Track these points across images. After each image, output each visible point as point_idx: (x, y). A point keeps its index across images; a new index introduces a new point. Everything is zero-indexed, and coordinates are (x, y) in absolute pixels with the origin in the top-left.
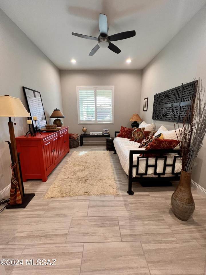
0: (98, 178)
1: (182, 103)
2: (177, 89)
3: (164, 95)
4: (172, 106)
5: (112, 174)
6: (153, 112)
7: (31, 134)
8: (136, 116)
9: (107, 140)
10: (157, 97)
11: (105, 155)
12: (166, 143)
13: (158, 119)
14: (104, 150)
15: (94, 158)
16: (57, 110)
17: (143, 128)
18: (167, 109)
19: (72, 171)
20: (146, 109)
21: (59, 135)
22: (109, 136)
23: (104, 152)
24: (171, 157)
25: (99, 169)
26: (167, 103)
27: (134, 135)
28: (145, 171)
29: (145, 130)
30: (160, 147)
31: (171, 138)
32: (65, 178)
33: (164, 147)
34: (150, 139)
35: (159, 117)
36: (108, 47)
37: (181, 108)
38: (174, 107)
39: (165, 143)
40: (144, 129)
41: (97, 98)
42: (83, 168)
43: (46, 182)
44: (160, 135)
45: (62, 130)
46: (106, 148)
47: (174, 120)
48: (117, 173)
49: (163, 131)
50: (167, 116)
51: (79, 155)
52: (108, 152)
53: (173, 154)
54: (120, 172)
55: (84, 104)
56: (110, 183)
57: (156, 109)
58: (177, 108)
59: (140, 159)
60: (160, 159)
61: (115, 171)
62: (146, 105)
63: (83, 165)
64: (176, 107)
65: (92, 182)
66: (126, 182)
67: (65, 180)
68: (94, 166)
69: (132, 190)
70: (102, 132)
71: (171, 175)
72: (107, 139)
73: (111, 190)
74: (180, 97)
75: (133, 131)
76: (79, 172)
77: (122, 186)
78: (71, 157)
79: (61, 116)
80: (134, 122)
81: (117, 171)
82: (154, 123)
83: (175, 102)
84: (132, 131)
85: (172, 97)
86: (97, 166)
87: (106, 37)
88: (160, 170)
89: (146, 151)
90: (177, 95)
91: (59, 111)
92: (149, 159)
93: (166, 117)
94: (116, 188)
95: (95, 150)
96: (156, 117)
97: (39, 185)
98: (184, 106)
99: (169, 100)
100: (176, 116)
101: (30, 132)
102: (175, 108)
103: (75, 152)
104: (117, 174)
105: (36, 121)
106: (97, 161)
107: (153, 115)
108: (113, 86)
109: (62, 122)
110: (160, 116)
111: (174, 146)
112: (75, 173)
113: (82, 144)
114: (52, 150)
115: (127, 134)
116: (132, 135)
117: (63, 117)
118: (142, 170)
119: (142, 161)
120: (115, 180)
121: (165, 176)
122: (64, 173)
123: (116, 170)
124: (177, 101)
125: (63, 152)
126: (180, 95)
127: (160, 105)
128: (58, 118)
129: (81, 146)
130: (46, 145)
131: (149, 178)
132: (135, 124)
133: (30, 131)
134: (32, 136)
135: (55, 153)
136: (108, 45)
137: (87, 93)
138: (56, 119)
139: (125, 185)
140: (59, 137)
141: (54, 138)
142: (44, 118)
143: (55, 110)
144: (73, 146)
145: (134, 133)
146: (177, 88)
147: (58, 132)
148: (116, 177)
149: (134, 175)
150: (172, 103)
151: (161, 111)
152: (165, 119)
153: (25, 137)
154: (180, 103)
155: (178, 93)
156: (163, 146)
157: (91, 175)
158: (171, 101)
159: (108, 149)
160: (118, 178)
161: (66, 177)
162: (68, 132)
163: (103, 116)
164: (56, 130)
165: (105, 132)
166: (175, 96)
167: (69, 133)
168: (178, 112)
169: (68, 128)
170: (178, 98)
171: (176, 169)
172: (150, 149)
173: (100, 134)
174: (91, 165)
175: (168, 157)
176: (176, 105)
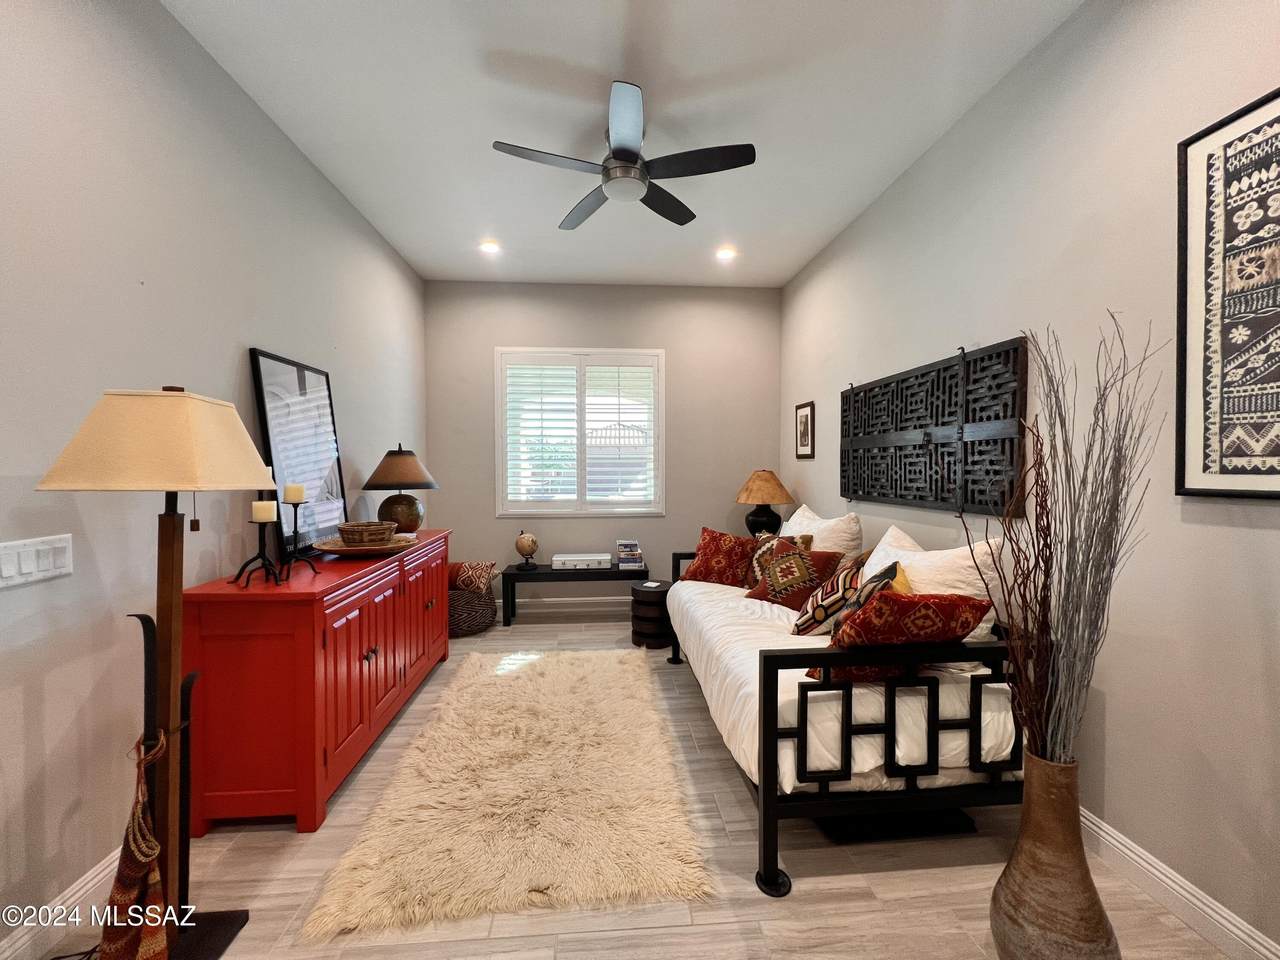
0: (595, 804)
1: (968, 428)
2: (939, 370)
3: (883, 394)
4: (929, 442)
5: (669, 776)
6: (842, 465)
7: (263, 569)
8: (766, 480)
9: (635, 592)
10: (852, 399)
11: (625, 671)
12: (930, 612)
13: (868, 497)
14: (620, 643)
15: (573, 691)
16: (400, 452)
17: (802, 537)
18: (903, 453)
19: (462, 763)
20: (807, 450)
21: (403, 574)
22: (643, 575)
23: (622, 653)
24: (958, 681)
25: (603, 748)
26: (904, 425)
27: (763, 570)
28: (839, 756)
29: (817, 547)
30: (903, 633)
31: (943, 584)
32: (420, 807)
33: (922, 633)
34: (845, 590)
35: (873, 486)
36: (642, 200)
37: (970, 451)
38: (937, 445)
39: (923, 612)
40: (808, 540)
41: (588, 400)
42: (518, 746)
43: (319, 831)
44: (892, 571)
45: (417, 549)
46: (629, 632)
47: (944, 500)
48: (696, 766)
49: (901, 553)
50: (909, 485)
51: (499, 673)
52: (642, 652)
53: (966, 665)
54: (708, 760)
55: (523, 424)
56: (664, 826)
57: (856, 451)
58: (951, 450)
59: (810, 694)
60: (906, 694)
61: (681, 757)
62: (808, 432)
63: (517, 731)
64: (943, 445)
65: (566, 824)
66: (747, 820)
67: (424, 814)
68: (576, 729)
69: (781, 866)
70: (608, 557)
71: (967, 773)
72: (633, 590)
73: (673, 874)
74: (956, 404)
75: (760, 552)
76: (497, 767)
77: (725, 842)
78: (454, 686)
79: (419, 480)
80: (757, 505)
81: (693, 757)
82: (853, 514)
83: (937, 425)
84: (754, 550)
85: (922, 401)
86: (590, 729)
87: (636, 162)
88: (910, 749)
89: (836, 650)
90: (944, 393)
91: (409, 459)
92: (856, 691)
93: (906, 489)
94: (694, 856)
95: (576, 646)
96: (855, 484)
97: (275, 851)
98: (980, 443)
99: (909, 416)
100: (950, 482)
101: (258, 563)
102: (940, 450)
103: (475, 656)
104: (691, 771)
105: (296, 506)
106: (590, 703)
107: (842, 477)
108: (661, 352)
109: (421, 508)
110: (875, 483)
111: (968, 627)
112: (474, 774)
113: (514, 614)
114: (365, 653)
115: (730, 565)
116: (757, 569)
117: (426, 486)
118: (824, 754)
119: (823, 704)
120: (687, 808)
121: (941, 780)
122: (420, 774)
123: (688, 750)
124: (946, 419)
125: (418, 659)
126: (956, 395)
127: (869, 433)
128: (404, 492)
129: (507, 623)
130: (336, 625)
131: (861, 794)
132: (765, 519)
133: (261, 554)
134: (267, 580)
135: (377, 666)
136: (643, 192)
137: (540, 376)
138: (395, 492)
139: (739, 835)
140: (401, 586)
141: (380, 590)
142: (336, 488)
143: (391, 454)
144: (465, 627)
145: (762, 560)
146: (941, 367)
147: (401, 560)
148: (691, 790)
149: (788, 781)
150: (926, 426)
151: (878, 460)
152: (901, 496)
153: (232, 590)
154: (962, 428)
155: (947, 385)
156: (916, 625)
157: (562, 783)
158: (919, 418)
159: (640, 639)
160: (702, 799)
161: (427, 798)
162: (445, 558)
163: (616, 482)
164: (391, 549)
165: (623, 555)
166: (934, 399)
167: (451, 560)
168: (959, 468)
169: (446, 538)
170: (950, 405)
171: (987, 743)
172: (858, 640)
173: (600, 563)
174: (556, 726)
175: (943, 683)
176: (945, 437)
